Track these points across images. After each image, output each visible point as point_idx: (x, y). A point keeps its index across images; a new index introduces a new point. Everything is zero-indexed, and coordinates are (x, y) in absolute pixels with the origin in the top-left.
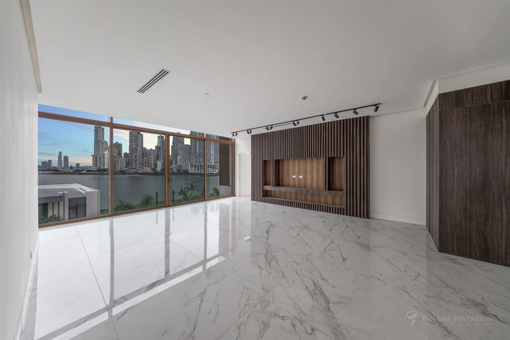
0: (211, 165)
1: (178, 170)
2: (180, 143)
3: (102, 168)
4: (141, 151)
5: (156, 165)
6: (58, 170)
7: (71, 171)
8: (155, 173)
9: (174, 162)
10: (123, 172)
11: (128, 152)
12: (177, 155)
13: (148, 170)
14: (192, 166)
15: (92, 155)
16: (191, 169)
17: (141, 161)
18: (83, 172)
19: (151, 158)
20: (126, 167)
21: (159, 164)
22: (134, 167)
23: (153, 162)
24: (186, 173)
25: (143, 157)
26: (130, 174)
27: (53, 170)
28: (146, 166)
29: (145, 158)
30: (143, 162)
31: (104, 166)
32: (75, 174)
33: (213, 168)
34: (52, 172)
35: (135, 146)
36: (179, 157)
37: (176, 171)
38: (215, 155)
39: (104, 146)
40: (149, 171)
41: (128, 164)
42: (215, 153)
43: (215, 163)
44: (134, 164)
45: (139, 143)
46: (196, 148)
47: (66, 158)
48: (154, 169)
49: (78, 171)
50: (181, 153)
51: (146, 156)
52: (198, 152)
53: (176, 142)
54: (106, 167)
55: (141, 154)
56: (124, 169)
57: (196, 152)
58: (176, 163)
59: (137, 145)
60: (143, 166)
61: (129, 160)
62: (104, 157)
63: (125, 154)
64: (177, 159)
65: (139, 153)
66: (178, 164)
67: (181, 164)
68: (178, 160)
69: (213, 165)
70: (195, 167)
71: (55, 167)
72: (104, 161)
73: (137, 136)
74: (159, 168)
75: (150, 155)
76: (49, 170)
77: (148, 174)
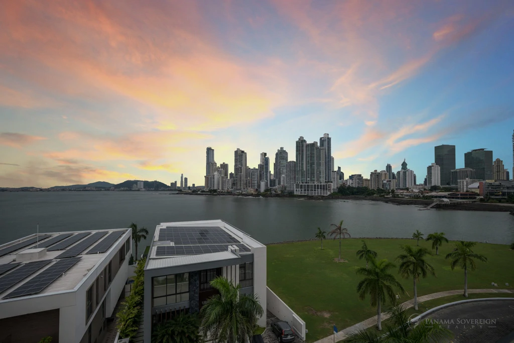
0: (321, 185)
1: (282, 191)
2: (283, 159)
3: (212, 188)
4: (245, 170)
5: (259, 186)
6: (181, 191)
7: (190, 191)
8: (258, 194)
9: (277, 182)
10: (229, 193)
11: (233, 172)
12: (280, 174)
13: (251, 190)
14: (297, 186)
15: (205, 177)
16: (297, 190)
17: (245, 182)
18: (199, 192)
19: (254, 178)
20: (232, 188)
21: (263, 184)
22: (239, 188)
23: (256, 182)
24: (291, 195)
25: (246, 177)
26: (235, 195)
27: (179, 190)
28: (249, 186)
29: (248, 178)
30: (247, 182)
31: (214, 187)
32: (192, 194)
33: (324, 189)
34: (177, 192)
35: (240, 166)
36: (283, 175)
37: (279, 192)
38: (326, 171)
39: (214, 167)
40: (253, 192)
41: (234, 184)
42: (326, 169)
43: (326, 182)
44: (239, 184)
45: (243, 162)
46: (302, 164)
47: (186, 179)
48: (257, 190)
49: (195, 191)
50: (285, 171)
51: (249, 176)
52: (305, 169)
53: (279, 158)
54: (215, 188)
55: (245, 174)
56: (230, 190)
57: (302, 169)
58: (279, 184)
59: (242, 165)
60: (247, 187)
61: (234, 181)
62: (214, 178)
63: (231, 174)
64: (280, 179)
65: (243, 173)
66: (282, 184)
67: (286, 185)
68: (282, 179)
69: (324, 185)
70: (301, 188)
71: (179, 187)
72: (214, 181)
73: (242, 155)
74: (262, 189)
75: (254, 175)
76: (175, 190)
77: (252, 195)
